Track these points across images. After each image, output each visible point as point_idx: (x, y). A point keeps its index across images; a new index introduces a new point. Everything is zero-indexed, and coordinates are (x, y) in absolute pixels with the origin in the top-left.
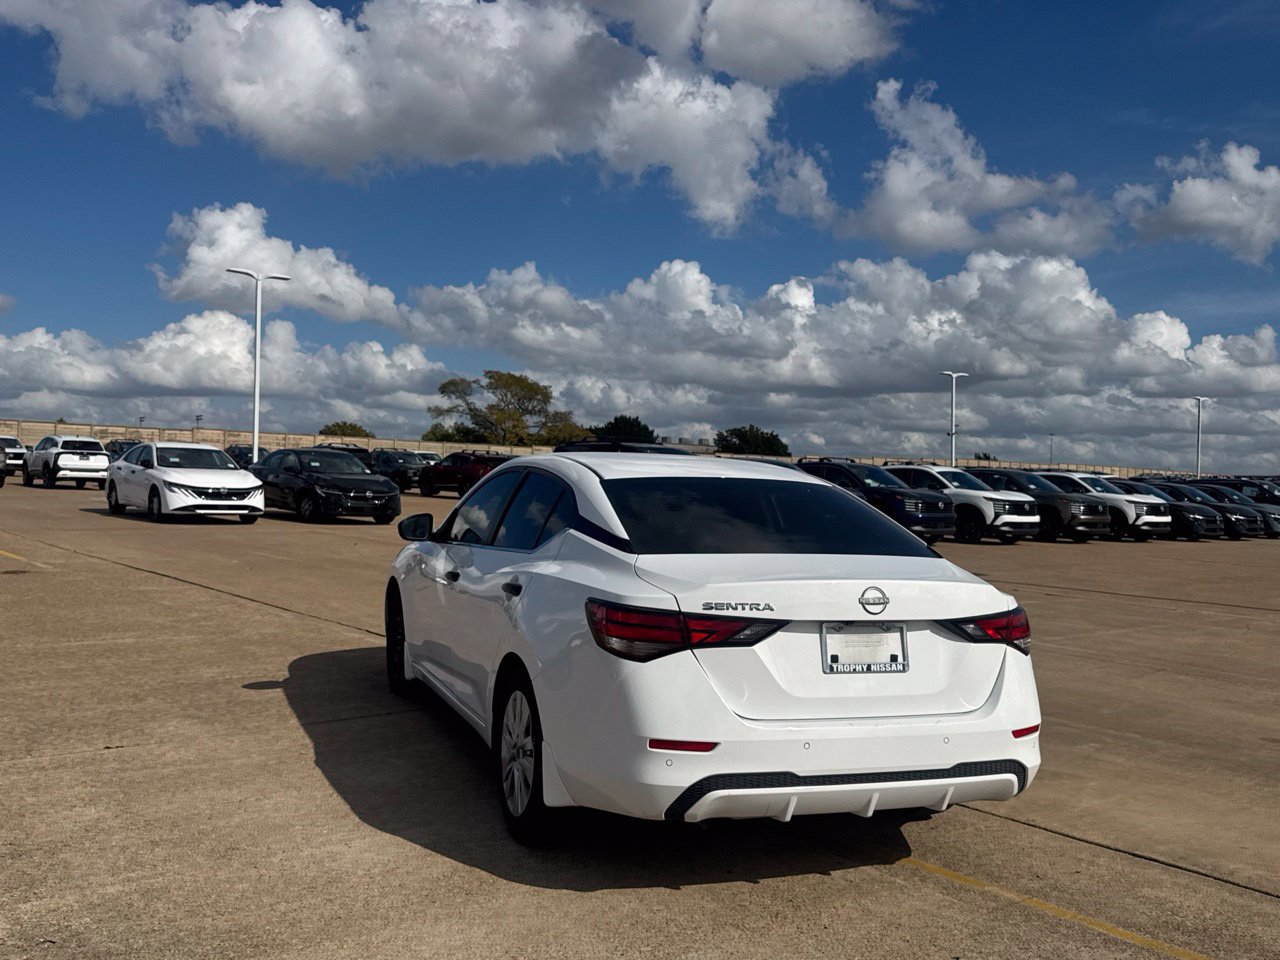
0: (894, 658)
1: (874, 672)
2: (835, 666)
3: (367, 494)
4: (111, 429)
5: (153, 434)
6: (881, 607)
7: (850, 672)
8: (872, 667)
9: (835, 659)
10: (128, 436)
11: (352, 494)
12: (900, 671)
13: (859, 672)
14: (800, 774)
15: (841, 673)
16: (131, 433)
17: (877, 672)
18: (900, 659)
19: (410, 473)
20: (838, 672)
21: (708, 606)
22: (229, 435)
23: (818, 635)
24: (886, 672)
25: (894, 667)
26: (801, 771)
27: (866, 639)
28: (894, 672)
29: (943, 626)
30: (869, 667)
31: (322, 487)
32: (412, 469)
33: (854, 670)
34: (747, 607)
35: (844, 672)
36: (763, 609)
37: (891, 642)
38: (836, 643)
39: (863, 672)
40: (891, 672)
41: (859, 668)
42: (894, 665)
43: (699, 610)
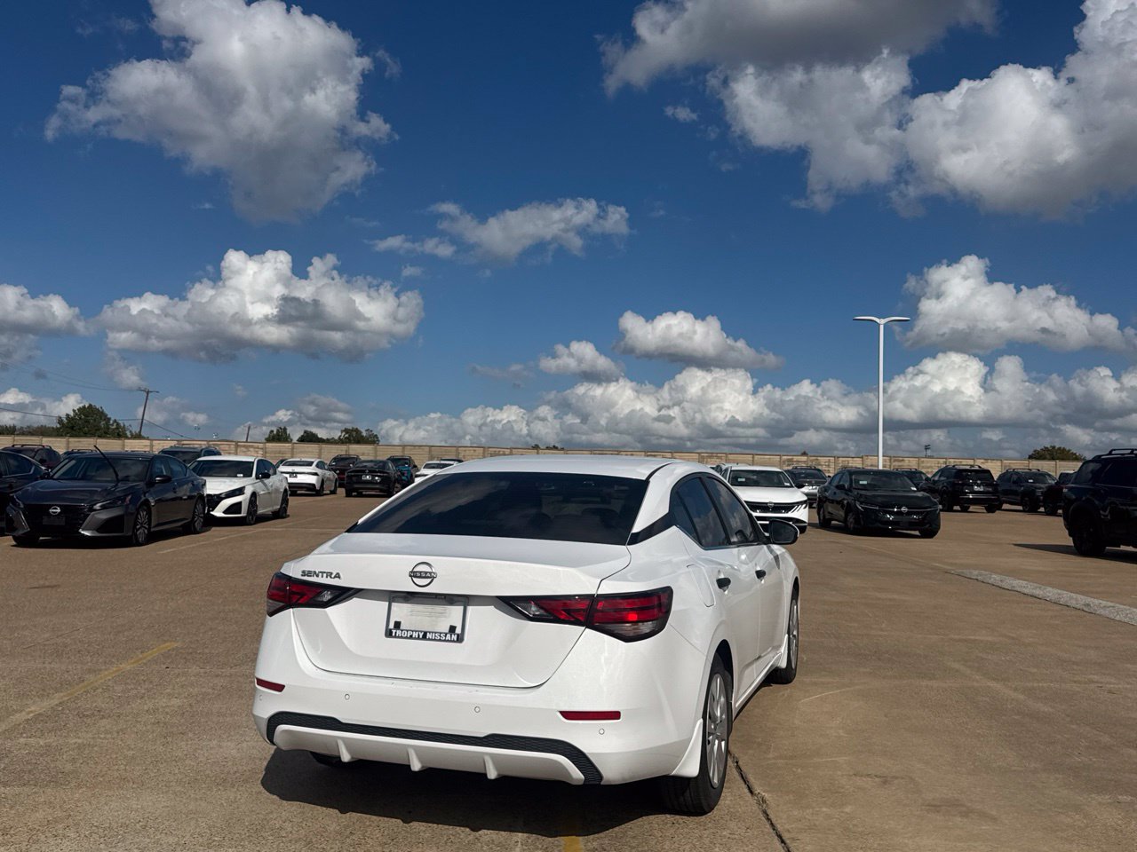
0: (452, 629)
1: (429, 639)
2: (394, 631)
3: (903, 509)
4: (795, 458)
5: (829, 461)
6: (429, 580)
7: (406, 638)
8: (429, 636)
9: (397, 625)
10: (810, 464)
11: (896, 510)
12: (453, 641)
13: (415, 638)
14: (343, 721)
15: (399, 637)
16: (812, 461)
17: (432, 640)
18: (458, 631)
19: (1039, 492)
20: (395, 637)
21: (304, 573)
22: (895, 461)
23: (387, 603)
24: (440, 640)
25: (448, 637)
26: (344, 718)
27: (430, 610)
28: (448, 641)
29: (506, 603)
30: (425, 634)
31: (861, 503)
32: (1040, 488)
33: (411, 636)
34: (325, 575)
35: (402, 637)
36: (335, 577)
37: (454, 614)
38: (401, 611)
39: (418, 638)
40: (445, 641)
41: (415, 635)
42: (448, 636)
43: (299, 576)
